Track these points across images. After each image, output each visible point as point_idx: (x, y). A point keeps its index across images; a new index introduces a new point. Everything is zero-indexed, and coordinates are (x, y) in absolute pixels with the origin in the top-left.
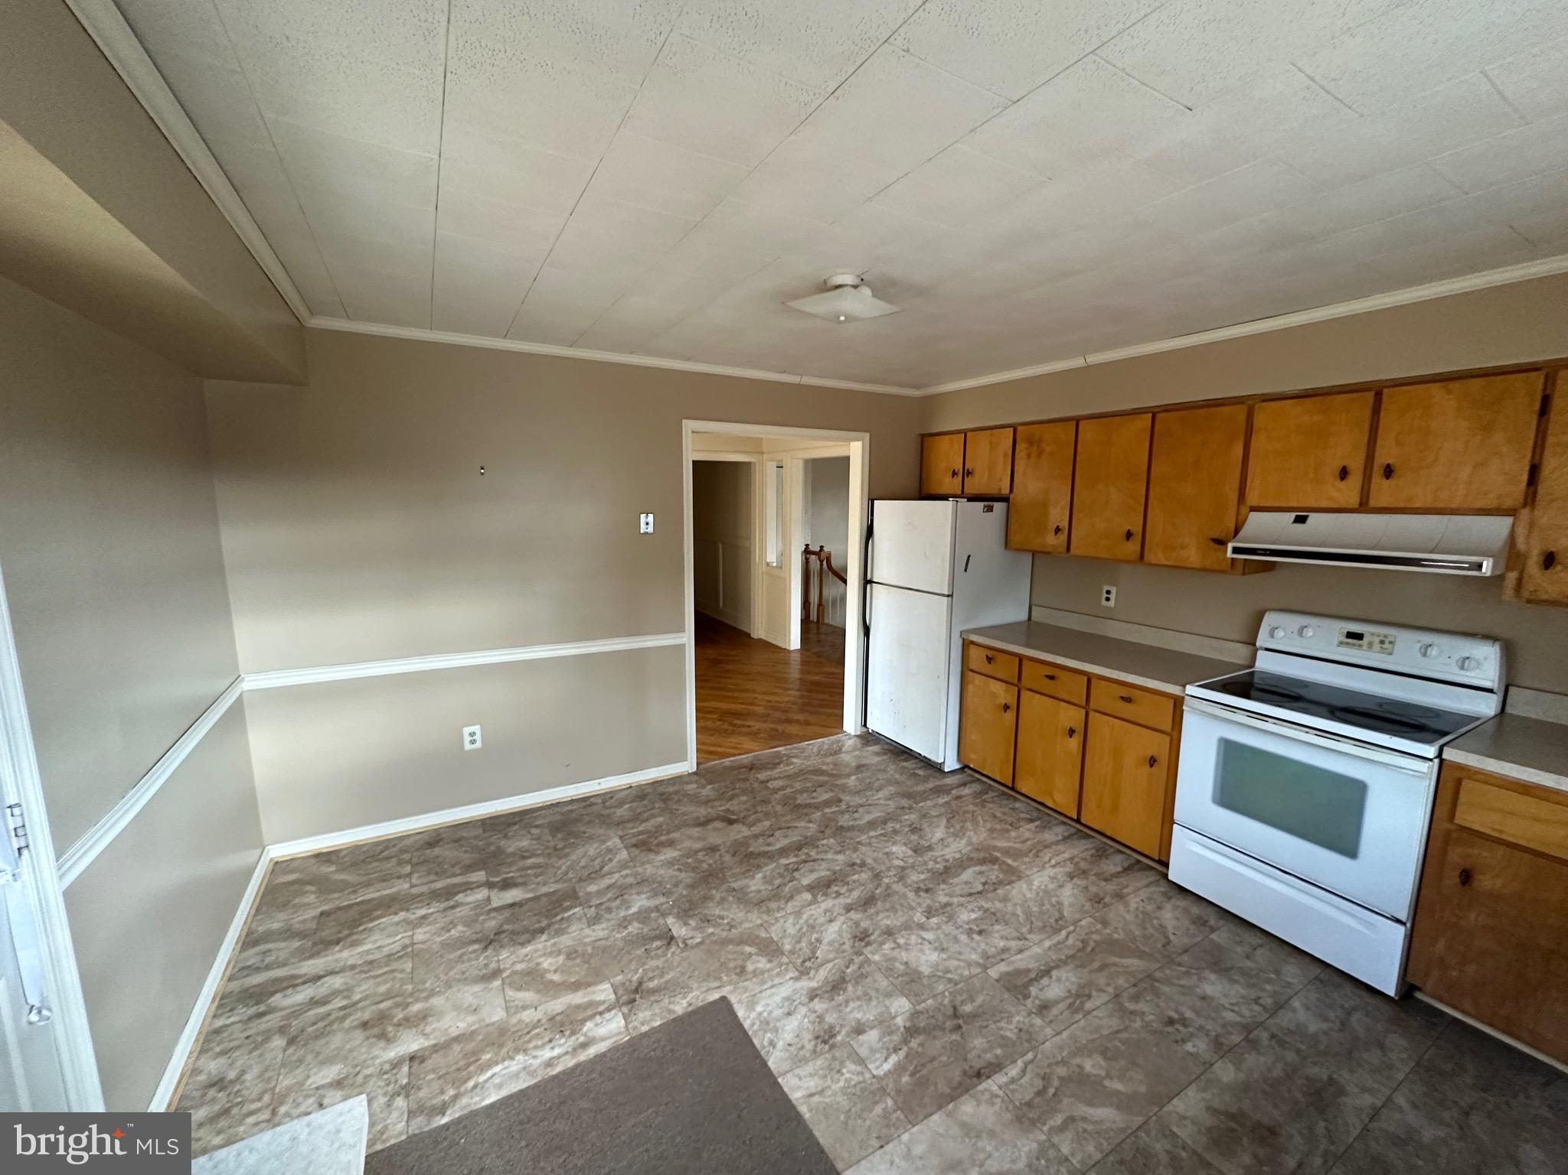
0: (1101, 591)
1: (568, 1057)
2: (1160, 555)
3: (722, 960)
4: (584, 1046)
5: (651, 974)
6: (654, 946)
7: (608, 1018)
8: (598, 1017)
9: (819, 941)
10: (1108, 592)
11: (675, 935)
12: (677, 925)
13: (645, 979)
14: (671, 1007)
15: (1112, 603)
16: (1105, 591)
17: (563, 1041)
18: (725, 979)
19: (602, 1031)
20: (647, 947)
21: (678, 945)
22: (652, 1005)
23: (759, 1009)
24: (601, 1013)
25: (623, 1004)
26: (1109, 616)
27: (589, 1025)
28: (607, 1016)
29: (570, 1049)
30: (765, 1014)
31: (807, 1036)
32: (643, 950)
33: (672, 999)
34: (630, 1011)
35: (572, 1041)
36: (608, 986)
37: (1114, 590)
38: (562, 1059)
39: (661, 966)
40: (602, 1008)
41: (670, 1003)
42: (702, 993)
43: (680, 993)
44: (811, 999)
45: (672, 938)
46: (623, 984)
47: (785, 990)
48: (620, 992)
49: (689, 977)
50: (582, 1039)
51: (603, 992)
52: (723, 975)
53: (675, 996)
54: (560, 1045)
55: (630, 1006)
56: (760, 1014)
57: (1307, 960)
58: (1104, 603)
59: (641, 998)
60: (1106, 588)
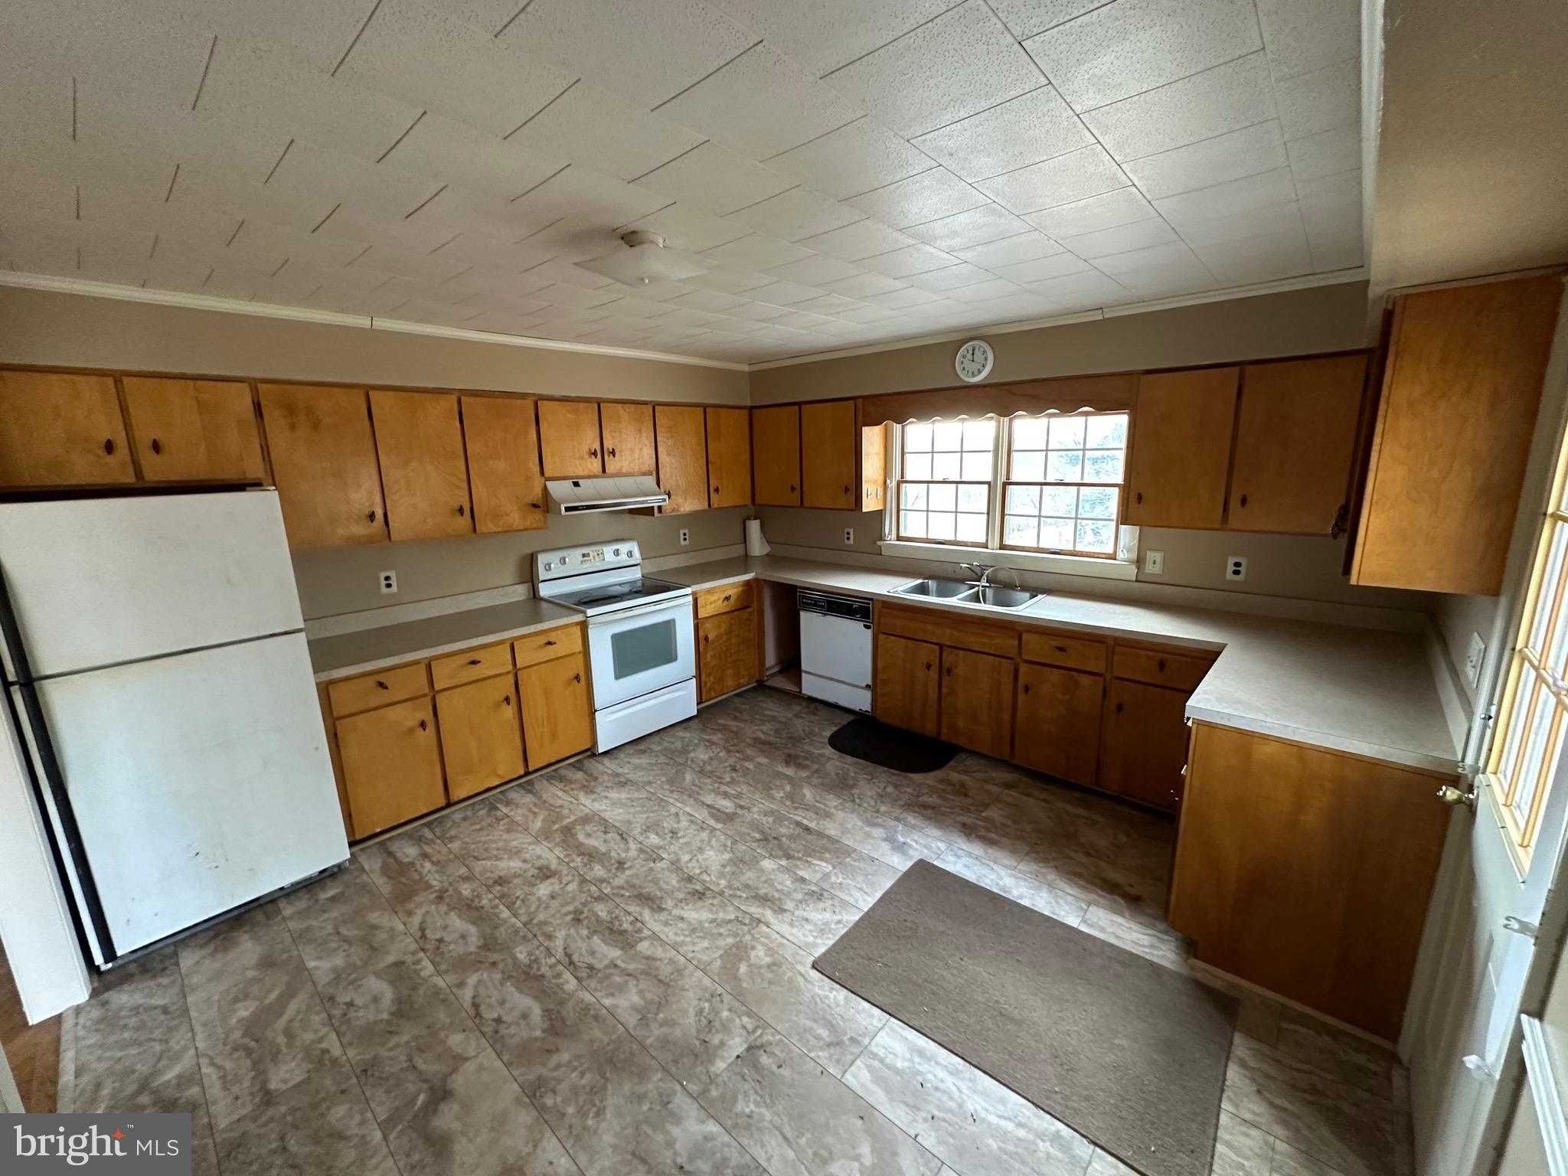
0: (378, 579)
1: (940, 1059)
2: (490, 525)
3: (766, 986)
4: (921, 1053)
5: (813, 1041)
6: (770, 1061)
7: (883, 1050)
8: (888, 1061)
9: (714, 921)
10: (387, 578)
11: (745, 1046)
12: (726, 1054)
13: (822, 1043)
14: (842, 1002)
15: (394, 589)
16: (382, 578)
17: (930, 1076)
18: (789, 974)
19: (899, 1047)
20: (774, 1068)
21: (761, 1035)
22: (849, 1020)
23: (811, 939)
24: (882, 1061)
25: (860, 1045)
26: (395, 602)
27: (899, 1064)
28: (881, 1052)
29: (933, 1063)
30: (815, 934)
31: (821, 905)
32: (781, 1070)
33: (833, 1006)
34: (865, 1035)
35: (924, 1068)
36: (848, 1076)
37: (392, 574)
38: (945, 1063)
39: (797, 1037)
40: (876, 1064)
41: (838, 1006)
42: (814, 985)
43: (824, 1003)
44: (785, 911)
45: (750, 1048)
46: (838, 1061)
47: (785, 929)
48: (849, 1058)
49: (801, 1004)
50: (917, 1059)
51: (859, 1077)
52: (786, 978)
53: (829, 1006)
54: (935, 1076)
55: (860, 1038)
56: (815, 937)
57: (669, 729)
58: (385, 590)
59: (846, 1034)
60: (383, 575)
